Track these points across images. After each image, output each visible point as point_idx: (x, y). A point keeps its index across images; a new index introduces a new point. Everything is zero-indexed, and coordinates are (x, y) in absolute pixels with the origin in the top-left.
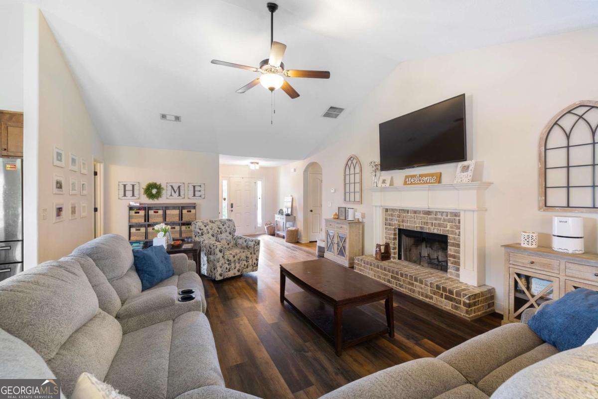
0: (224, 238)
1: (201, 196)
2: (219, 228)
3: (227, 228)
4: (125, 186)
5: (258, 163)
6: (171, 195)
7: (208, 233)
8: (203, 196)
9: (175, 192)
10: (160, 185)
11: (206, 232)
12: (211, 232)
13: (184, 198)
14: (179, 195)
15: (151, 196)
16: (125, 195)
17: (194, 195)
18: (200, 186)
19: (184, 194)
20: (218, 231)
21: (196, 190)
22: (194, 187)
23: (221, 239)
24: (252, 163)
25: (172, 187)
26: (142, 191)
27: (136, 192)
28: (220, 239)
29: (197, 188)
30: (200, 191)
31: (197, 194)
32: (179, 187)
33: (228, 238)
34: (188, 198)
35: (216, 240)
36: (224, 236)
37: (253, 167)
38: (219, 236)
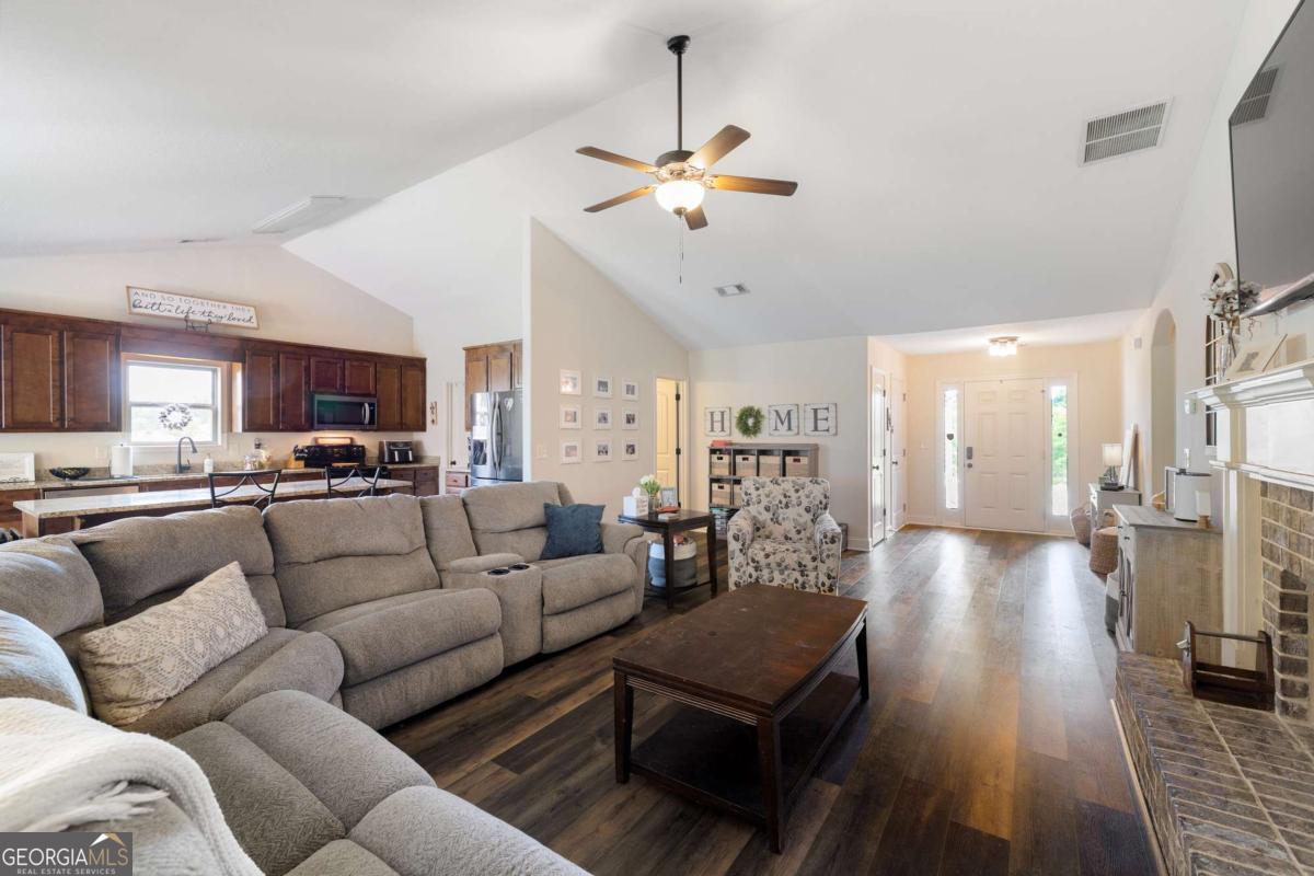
0: (791, 517)
1: (828, 430)
2: (785, 496)
3: (803, 499)
4: (712, 414)
5: (1013, 340)
6: (776, 429)
7: (759, 503)
8: (832, 431)
9: (782, 423)
10: (758, 412)
11: (755, 499)
12: (765, 502)
13: (798, 434)
14: (790, 429)
15: (746, 430)
16: (712, 430)
17: (816, 429)
18: (827, 409)
19: (798, 427)
20: (780, 502)
21: (819, 417)
22: (816, 411)
23: (784, 519)
24: (994, 341)
25: (777, 412)
26: (734, 421)
27: (727, 424)
28: (780, 518)
29: (821, 414)
30: (827, 419)
31: (822, 425)
32: (789, 413)
33: (802, 520)
34: (805, 434)
35: (772, 520)
36: (791, 513)
37: (998, 351)
38: (780, 511)
